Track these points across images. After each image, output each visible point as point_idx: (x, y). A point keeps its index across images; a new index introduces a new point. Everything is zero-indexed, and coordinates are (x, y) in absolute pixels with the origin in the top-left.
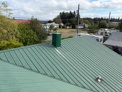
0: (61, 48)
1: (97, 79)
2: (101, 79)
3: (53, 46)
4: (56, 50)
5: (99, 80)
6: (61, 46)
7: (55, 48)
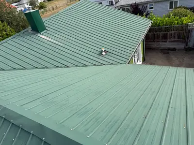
0: (48, 32)
1: (101, 54)
2: (105, 51)
3: (35, 32)
4: (41, 36)
5: (104, 53)
6: (47, 28)
7: (39, 35)
